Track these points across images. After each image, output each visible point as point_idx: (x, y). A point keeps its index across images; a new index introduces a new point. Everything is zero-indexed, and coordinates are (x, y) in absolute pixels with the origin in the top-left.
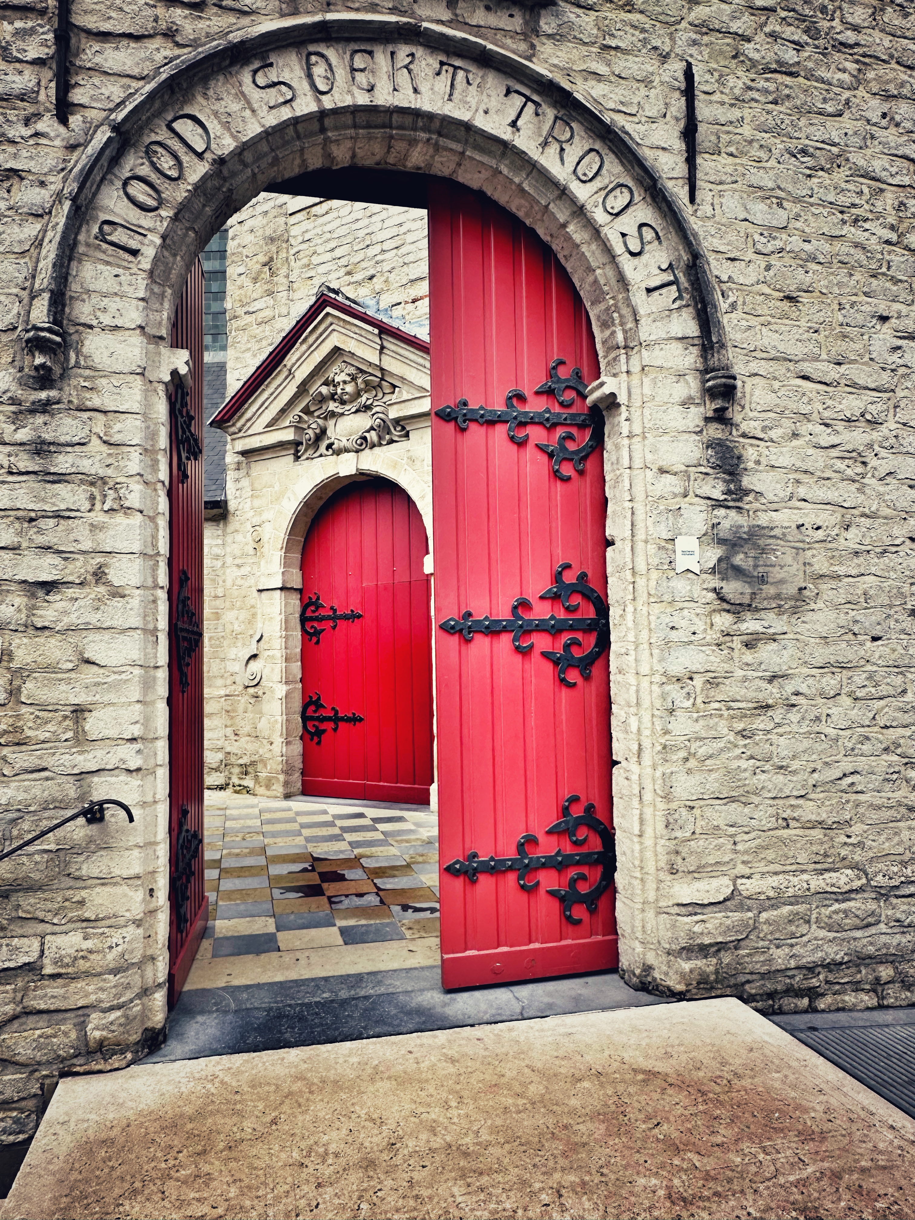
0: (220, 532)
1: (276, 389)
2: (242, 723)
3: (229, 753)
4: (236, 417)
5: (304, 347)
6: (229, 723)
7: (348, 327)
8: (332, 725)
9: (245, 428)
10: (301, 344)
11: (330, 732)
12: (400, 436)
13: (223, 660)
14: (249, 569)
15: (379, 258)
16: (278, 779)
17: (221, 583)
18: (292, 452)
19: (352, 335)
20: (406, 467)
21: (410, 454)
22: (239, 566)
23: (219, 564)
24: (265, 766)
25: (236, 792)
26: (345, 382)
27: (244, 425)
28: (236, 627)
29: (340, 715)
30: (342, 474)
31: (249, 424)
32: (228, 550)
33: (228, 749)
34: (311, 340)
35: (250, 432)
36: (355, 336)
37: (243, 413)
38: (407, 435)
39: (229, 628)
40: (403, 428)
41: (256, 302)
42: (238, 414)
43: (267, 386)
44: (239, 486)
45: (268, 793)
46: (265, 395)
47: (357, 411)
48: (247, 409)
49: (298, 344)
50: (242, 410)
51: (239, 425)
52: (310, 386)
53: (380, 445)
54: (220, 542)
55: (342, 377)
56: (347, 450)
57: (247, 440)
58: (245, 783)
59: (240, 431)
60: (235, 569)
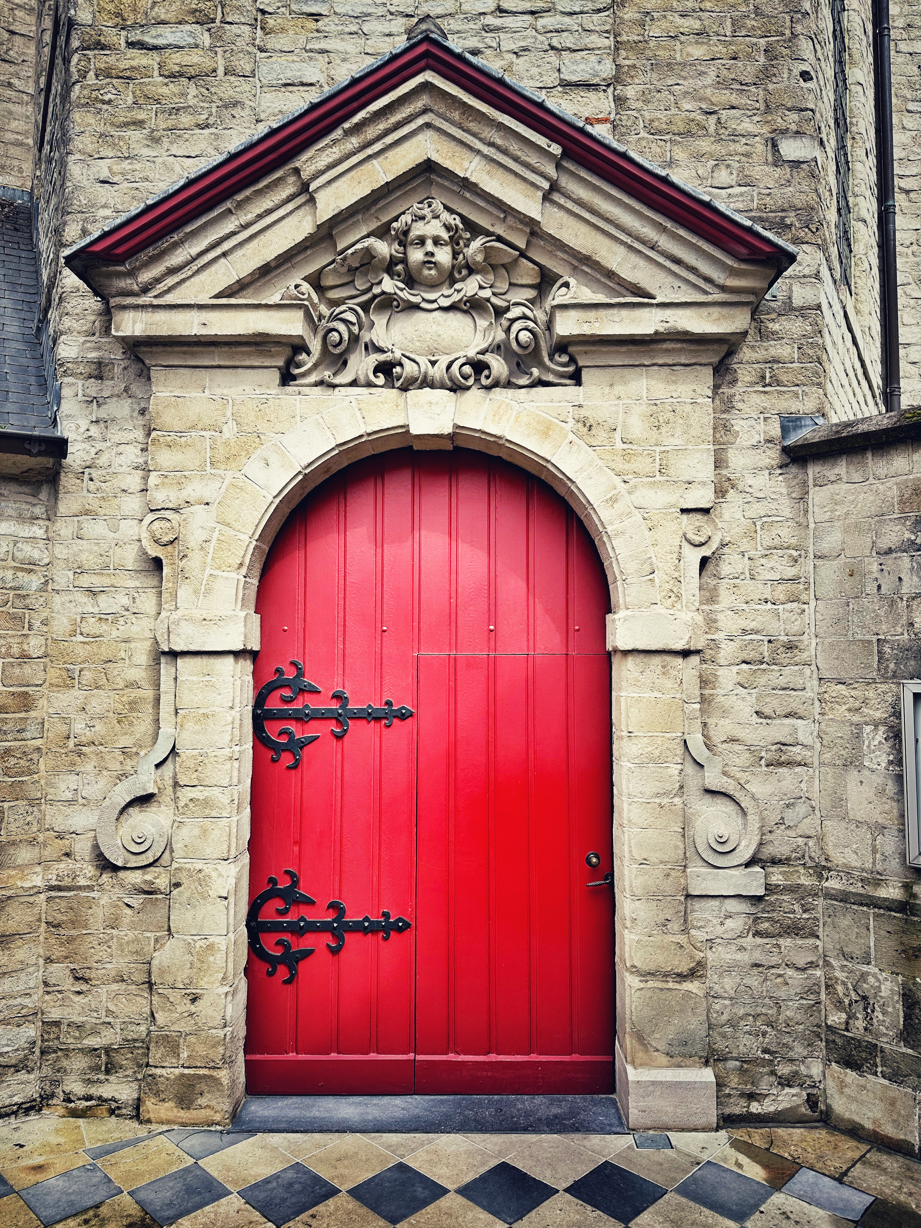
0: (38, 511)
1: (260, 217)
2: (102, 953)
3: (57, 1024)
4: (143, 256)
5: (355, 141)
6: (57, 953)
7: (473, 126)
8: (328, 939)
9: (161, 287)
10: (348, 133)
11: (322, 957)
12: (562, 375)
13: (33, 802)
14: (125, 601)
15: (490, 20)
16: (216, 1081)
17: (37, 624)
18: (281, 363)
19: (478, 145)
20: (571, 436)
21: (583, 412)
22: (92, 592)
23: (34, 582)
24: (175, 1050)
25: (75, 1114)
26: (437, 241)
27: (158, 280)
28: (79, 727)
29: (351, 918)
30: (415, 430)
31: (170, 281)
32: (60, 551)
33: (55, 1014)
34: (371, 132)
35: (170, 299)
36: (485, 150)
37: (163, 254)
38: (576, 378)
39: (57, 728)
40: (573, 360)
41: (161, 29)
42: (151, 251)
43: (240, 205)
44: (102, 413)
45: (184, 1115)
46: (230, 225)
47: (453, 308)
48: (176, 245)
49: (338, 133)
50: (164, 244)
51: (145, 276)
52: (343, 233)
53: (509, 385)
54: (40, 533)
55: (434, 228)
56: (426, 383)
57: (161, 316)
58: (106, 1091)
59: (145, 290)
60: (82, 598)
